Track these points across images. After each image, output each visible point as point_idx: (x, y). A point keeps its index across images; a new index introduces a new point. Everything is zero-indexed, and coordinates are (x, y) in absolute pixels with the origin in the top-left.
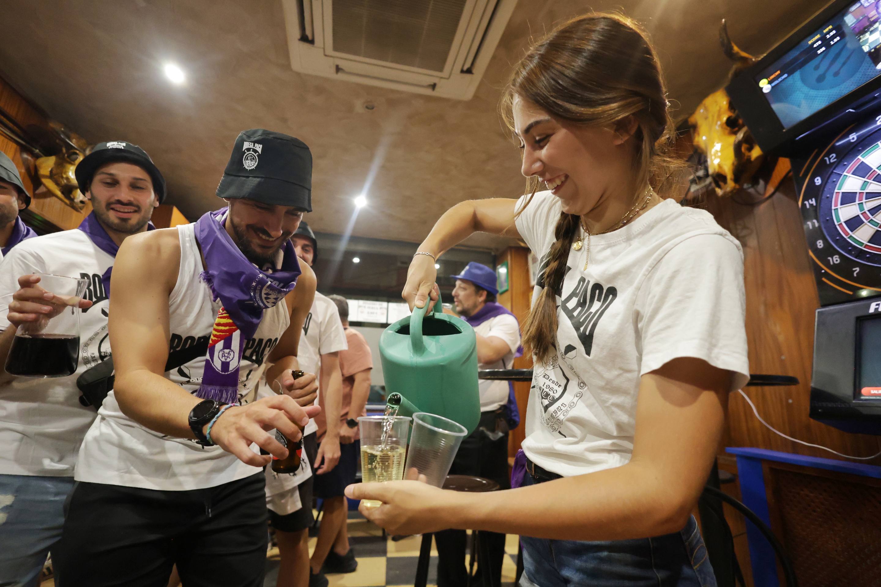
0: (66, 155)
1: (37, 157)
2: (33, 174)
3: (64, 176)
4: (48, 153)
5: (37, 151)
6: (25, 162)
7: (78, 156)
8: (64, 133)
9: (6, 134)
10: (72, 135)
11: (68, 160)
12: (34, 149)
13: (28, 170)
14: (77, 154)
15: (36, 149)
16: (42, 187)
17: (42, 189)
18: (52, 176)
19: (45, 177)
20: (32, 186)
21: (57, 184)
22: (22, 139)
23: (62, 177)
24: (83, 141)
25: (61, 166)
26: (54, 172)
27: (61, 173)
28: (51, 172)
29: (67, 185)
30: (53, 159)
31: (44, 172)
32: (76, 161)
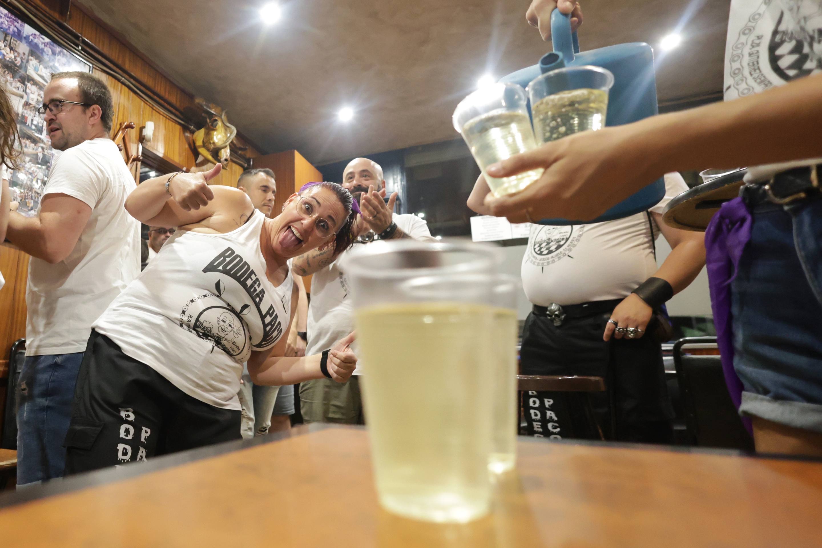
0: (210, 124)
1: (192, 132)
2: (193, 148)
3: (212, 142)
4: (199, 128)
5: (192, 127)
6: (187, 138)
7: (217, 122)
8: (205, 105)
9: (171, 118)
10: (211, 105)
11: (212, 127)
12: (190, 126)
13: (189, 145)
14: (216, 120)
15: (192, 126)
16: (200, 156)
17: (200, 159)
18: (205, 145)
19: (200, 147)
20: (194, 158)
21: (208, 150)
22: (182, 120)
23: (210, 143)
24: (219, 109)
25: (208, 134)
26: (205, 141)
27: (209, 140)
28: (203, 142)
29: (214, 149)
30: (203, 131)
31: (199, 143)
32: (217, 127)
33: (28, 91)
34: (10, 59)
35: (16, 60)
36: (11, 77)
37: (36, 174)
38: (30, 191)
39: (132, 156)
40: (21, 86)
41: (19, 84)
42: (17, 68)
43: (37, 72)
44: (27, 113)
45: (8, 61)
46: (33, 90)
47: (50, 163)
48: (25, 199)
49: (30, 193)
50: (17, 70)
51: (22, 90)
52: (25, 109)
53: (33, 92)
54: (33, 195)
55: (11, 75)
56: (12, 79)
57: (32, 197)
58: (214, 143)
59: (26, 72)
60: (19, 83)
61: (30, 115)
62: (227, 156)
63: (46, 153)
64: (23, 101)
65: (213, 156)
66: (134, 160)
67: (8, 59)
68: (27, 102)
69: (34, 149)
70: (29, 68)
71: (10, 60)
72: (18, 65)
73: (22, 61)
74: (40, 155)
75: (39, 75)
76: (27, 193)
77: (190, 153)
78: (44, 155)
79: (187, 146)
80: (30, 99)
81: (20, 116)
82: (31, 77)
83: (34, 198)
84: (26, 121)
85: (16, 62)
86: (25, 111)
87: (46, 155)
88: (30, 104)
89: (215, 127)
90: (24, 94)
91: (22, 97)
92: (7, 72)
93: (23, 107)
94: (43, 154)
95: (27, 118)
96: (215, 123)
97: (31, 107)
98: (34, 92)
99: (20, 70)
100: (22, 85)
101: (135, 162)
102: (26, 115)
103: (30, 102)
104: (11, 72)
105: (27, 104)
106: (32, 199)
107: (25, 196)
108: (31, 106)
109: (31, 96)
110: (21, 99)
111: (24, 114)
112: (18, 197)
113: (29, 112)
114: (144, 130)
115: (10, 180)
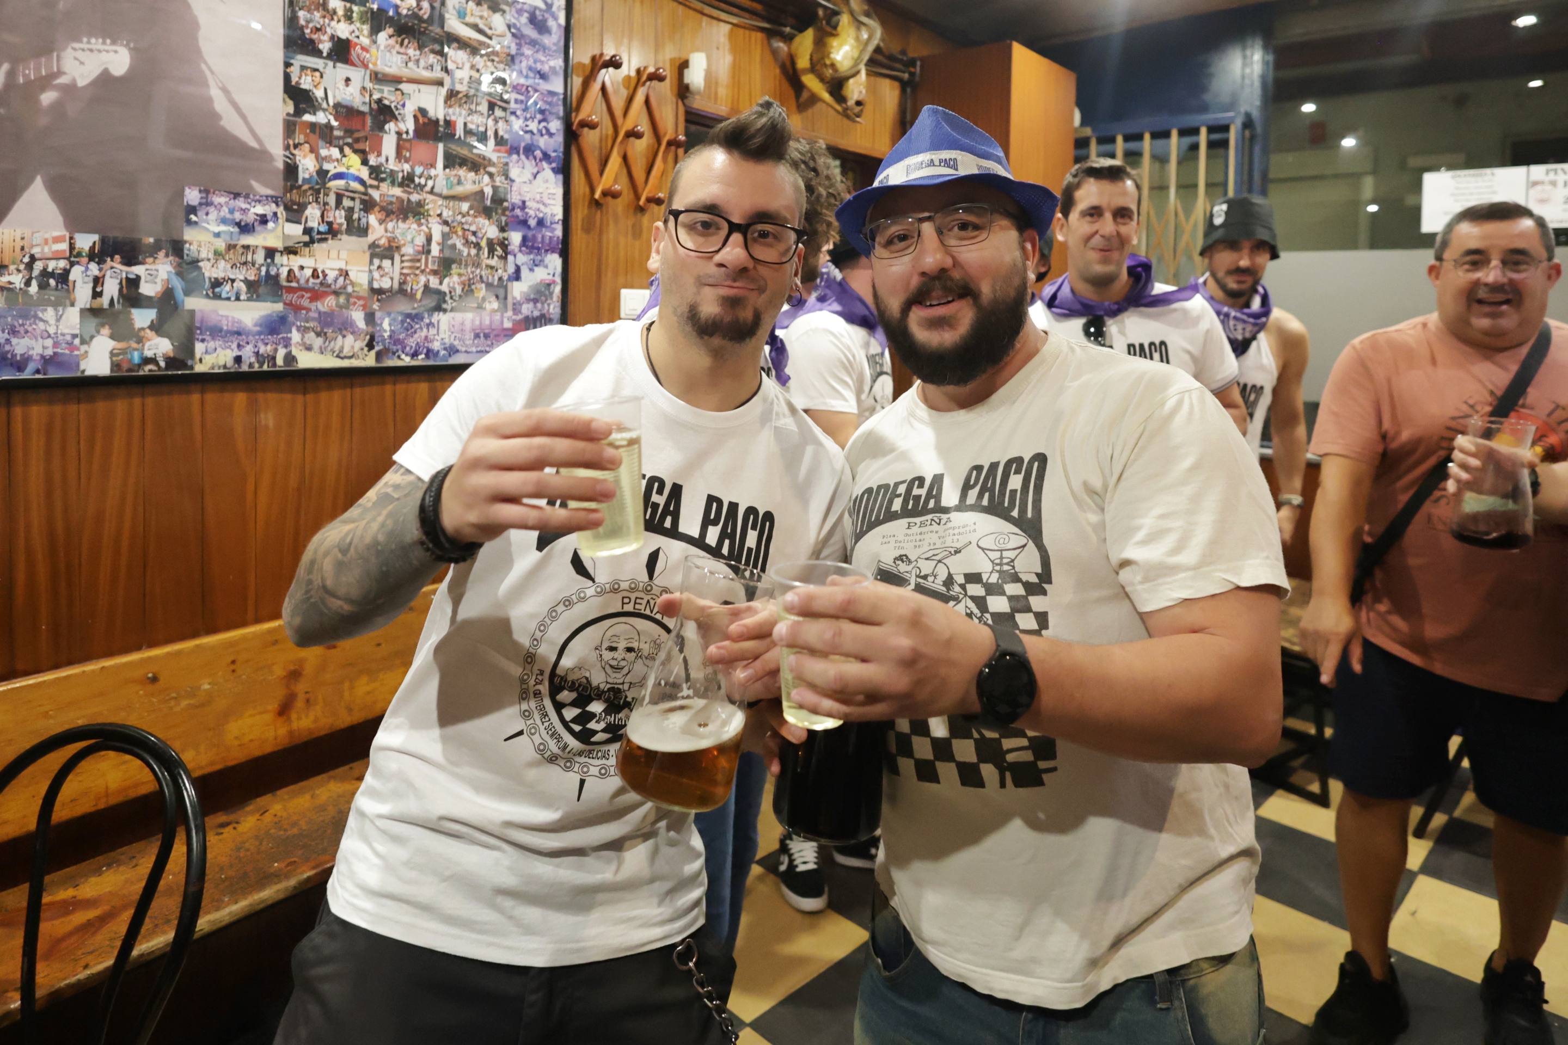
1: (788, 39)
3: (828, 62)
4: (801, 30)
5: (788, 30)
6: (777, 54)
9: (742, 22)
12: (784, 29)
13: (783, 68)
15: (787, 26)
17: (805, 96)
19: (805, 71)
20: (793, 98)
21: (822, 79)
22: (767, 21)
23: (825, 65)
25: (821, 44)
26: (815, 58)
27: (823, 58)
28: (811, 59)
29: (833, 79)
30: (809, 35)
31: (803, 62)
32: (839, 28)
33: (451, 66)
34: (409, 9)
35: (421, 9)
36: (415, 50)
37: (483, 231)
38: (477, 267)
39: (665, 134)
40: (435, 61)
41: (432, 58)
42: (424, 25)
43: (464, 18)
44: (454, 114)
45: (407, 16)
46: (459, 61)
47: (507, 201)
48: (469, 286)
49: (478, 271)
50: (426, 29)
51: (439, 68)
52: (450, 106)
53: (460, 66)
54: (483, 273)
55: (416, 44)
56: (418, 52)
57: (481, 277)
58: (833, 65)
59: (443, 27)
60: (432, 56)
61: (460, 115)
62: (861, 92)
63: (498, 184)
64: (443, 91)
65: (831, 93)
66: (670, 143)
67: (405, 12)
68: (452, 91)
69: (475, 182)
70: (447, 16)
71: (410, 13)
72: (426, 17)
73: (432, 8)
74: (488, 191)
75: (467, 24)
76: (473, 273)
77: (786, 86)
78: (495, 188)
79: (778, 71)
80: (457, 81)
81: (442, 123)
82: (453, 34)
83: (485, 279)
84: (455, 130)
85: (421, 12)
86: (451, 111)
87: (498, 187)
88: (458, 92)
89: (835, 27)
90: (443, 75)
91: (440, 83)
92: (406, 41)
93: (446, 102)
94: (493, 186)
95: (455, 122)
96: (835, 19)
97: (461, 99)
98: (463, 64)
99: (430, 28)
100: (439, 57)
101: (673, 148)
102: (453, 118)
103: (458, 87)
104: (415, 38)
105: (452, 95)
106: (482, 282)
107: (469, 280)
108: (460, 95)
109: (459, 74)
110: (440, 88)
111: (448, 118)
112: (457, 286)
113: (458, 110)
114: (686, 71)
115: (439, 257)
